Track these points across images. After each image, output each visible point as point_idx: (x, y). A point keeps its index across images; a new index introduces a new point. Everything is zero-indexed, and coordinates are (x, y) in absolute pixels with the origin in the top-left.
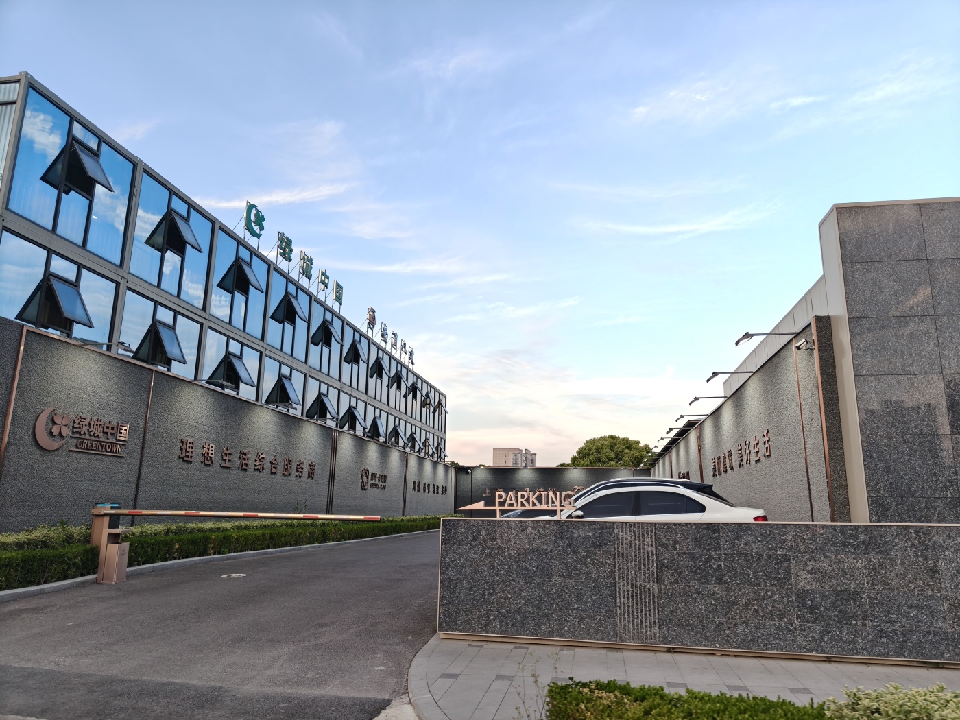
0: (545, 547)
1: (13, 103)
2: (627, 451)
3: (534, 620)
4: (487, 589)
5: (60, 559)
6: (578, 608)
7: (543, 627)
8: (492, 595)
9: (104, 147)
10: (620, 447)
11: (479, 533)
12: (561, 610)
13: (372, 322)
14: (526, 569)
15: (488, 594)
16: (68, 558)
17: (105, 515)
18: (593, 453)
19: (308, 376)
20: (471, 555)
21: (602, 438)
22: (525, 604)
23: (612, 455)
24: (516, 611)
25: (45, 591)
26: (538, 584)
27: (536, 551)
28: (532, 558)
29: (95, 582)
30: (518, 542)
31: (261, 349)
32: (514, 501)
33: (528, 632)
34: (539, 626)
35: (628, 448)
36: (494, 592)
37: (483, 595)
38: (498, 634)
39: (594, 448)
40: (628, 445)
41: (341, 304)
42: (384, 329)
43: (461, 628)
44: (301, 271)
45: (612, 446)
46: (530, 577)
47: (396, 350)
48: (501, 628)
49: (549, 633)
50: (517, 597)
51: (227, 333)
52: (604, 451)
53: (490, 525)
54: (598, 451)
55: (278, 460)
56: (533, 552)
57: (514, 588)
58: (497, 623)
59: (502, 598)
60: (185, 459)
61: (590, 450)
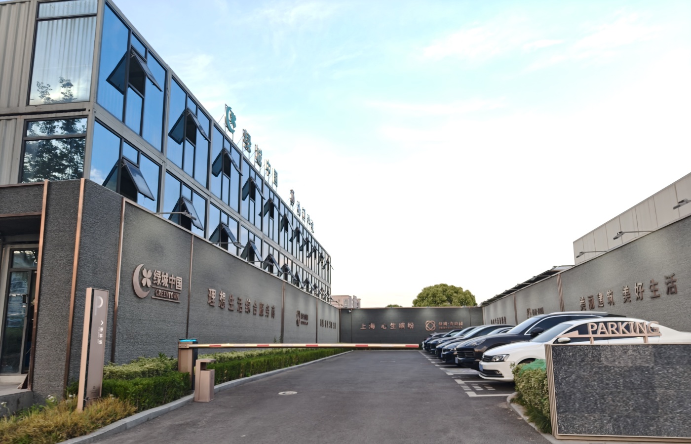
0: (647, 365)
1: (95, 15)
2: (455, 294)
3: (643, 422)
4: (598, 399)
5: (172, 384)
6: (681, 413)
7: (652, 428)
8: (603, 404)
9: (149, 55)
10: (449, 292)
11: (586, 355)
12: (666, 414)
13: (292, 202)
14: (632, 383)
15: (600, 403)
16: (177, 383)
17: (190, 348)
18: (430, 297)
19: (263, 241)
20: (582, 373)
21: (435, 285)
22: (634, 410)
23: (445, 298)
24: (626, 416)
25: (171, 409)
26: (643, 394)
27: (639, 369)
28: (636, 374)
29: (193, 401)
30: (622, 362)
31: (238, 220)
32: (605, 330)
33: (638, 432)
34: (648, 428)
35: (456, 292)
36: (605, 401)
37: (596, 404)
38: (612, 434)
39: (431, 293)
40: (456, 291)
41: (277, 186)
42: (299, 206)
43: (579, 431)
44: (256, 161)
45: (444, 291)
46: (636, 389)
47: (304, 221)
48: (614, 430)
49: (657, 433)
50: (626, 405)
51: (221, 207)
52: (438, 295)
53: (595, 349)
54: (434, 295)
55: (257, 304)
56: (637, 370)
57: (622, 398)
58: (609, 426)
59: (613, 405)
60: (211, 304)
61: (428, 295)
